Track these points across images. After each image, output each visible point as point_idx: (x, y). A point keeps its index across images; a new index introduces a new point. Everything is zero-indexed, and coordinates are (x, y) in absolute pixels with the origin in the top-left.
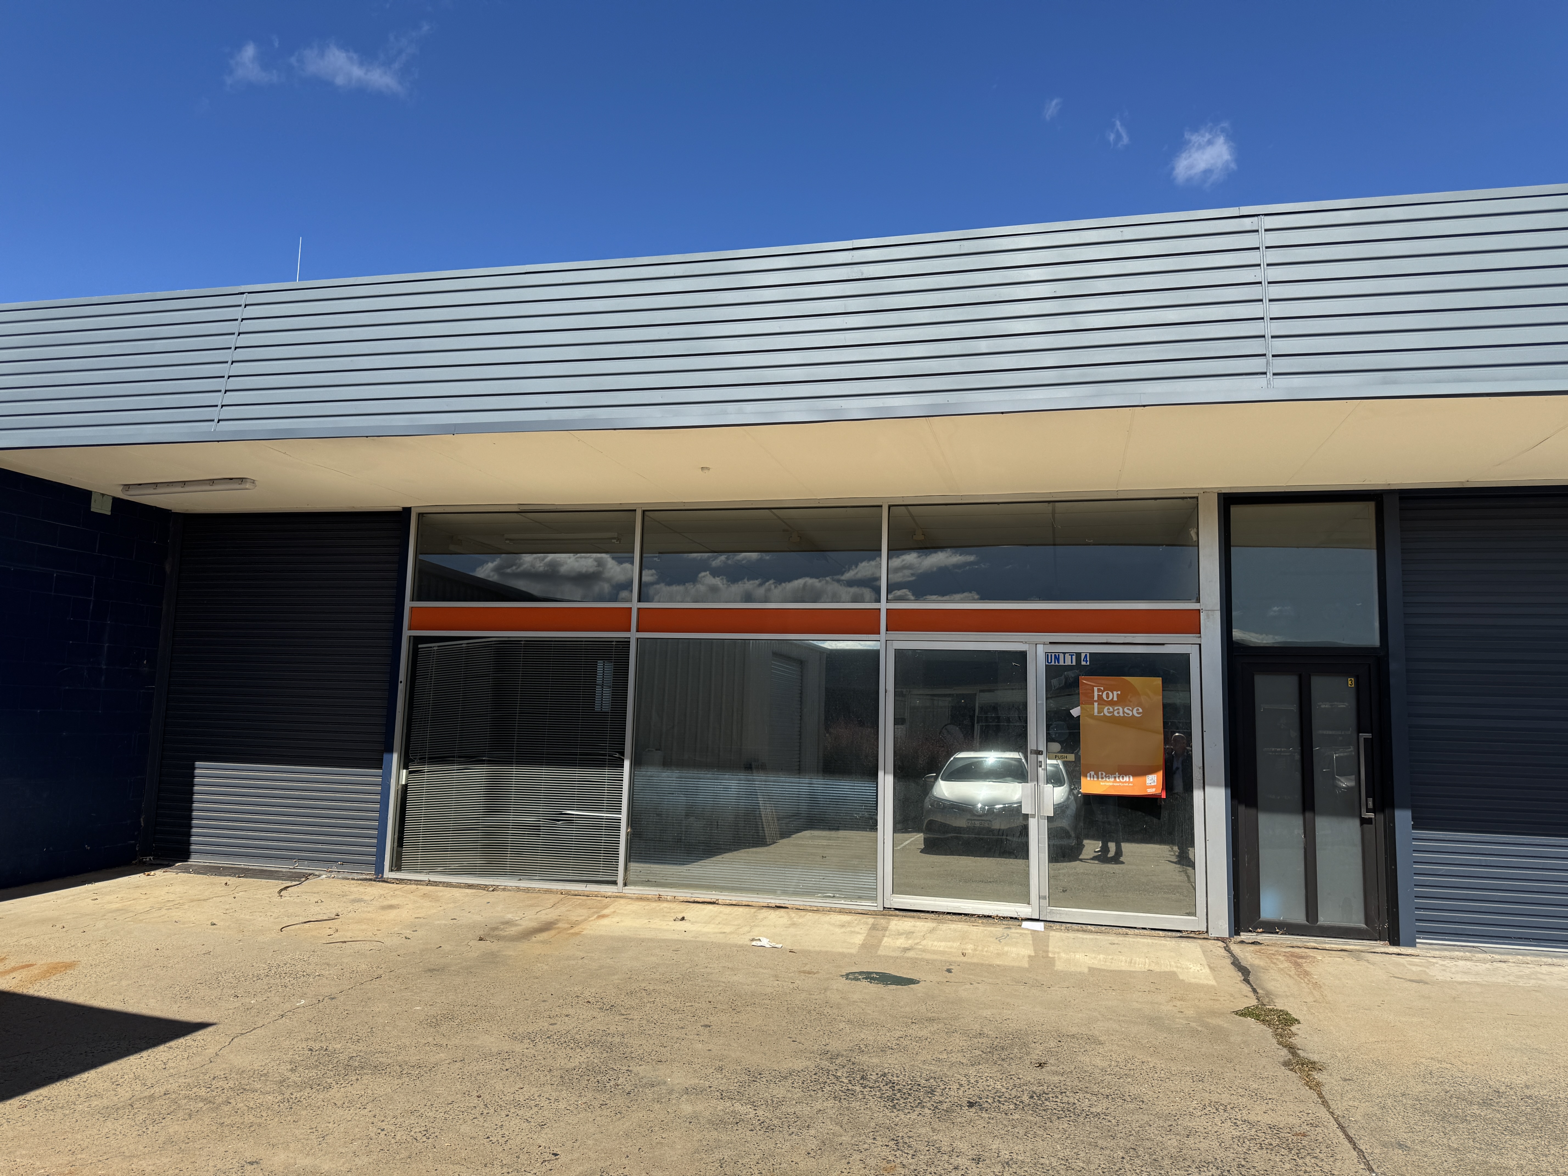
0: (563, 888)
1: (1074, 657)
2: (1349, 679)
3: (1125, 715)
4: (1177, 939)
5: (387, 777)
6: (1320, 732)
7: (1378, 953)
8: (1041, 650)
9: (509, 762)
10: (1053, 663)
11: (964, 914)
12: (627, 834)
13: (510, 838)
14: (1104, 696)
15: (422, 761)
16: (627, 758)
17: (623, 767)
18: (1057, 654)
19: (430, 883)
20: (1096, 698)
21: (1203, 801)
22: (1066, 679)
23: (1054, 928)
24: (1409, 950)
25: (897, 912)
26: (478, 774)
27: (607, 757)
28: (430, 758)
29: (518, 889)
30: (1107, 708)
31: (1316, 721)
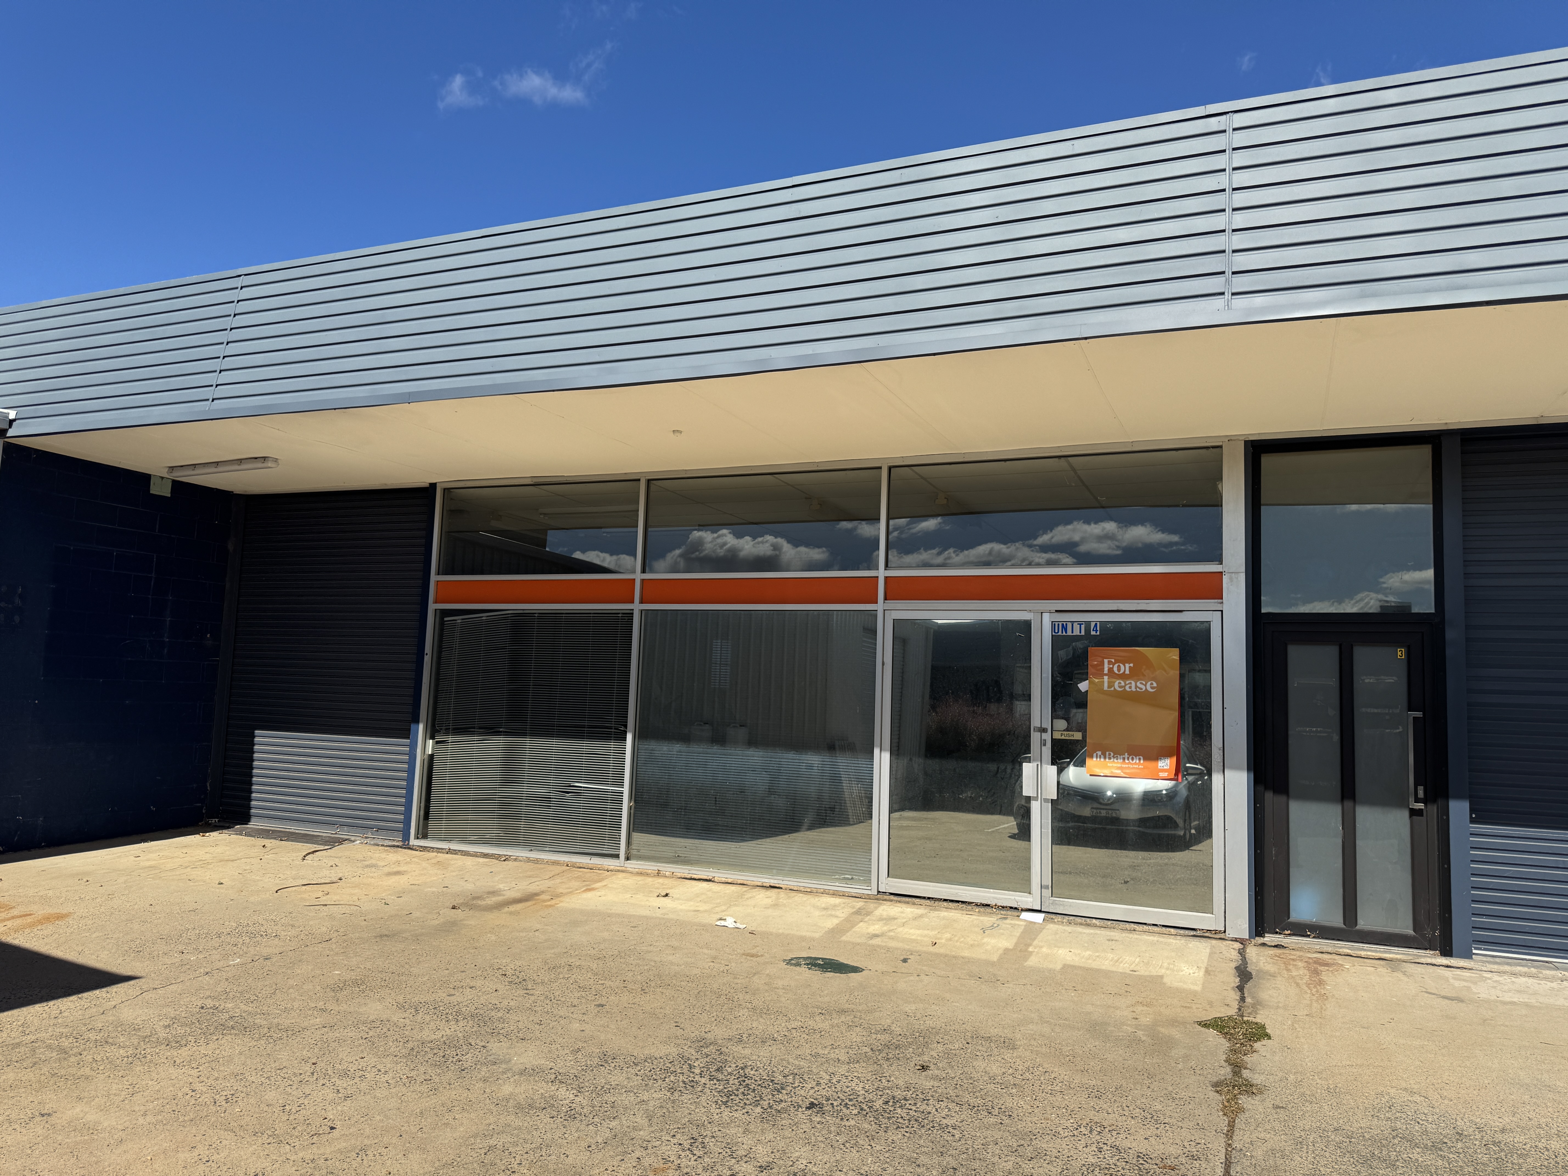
0: (569, 860)
1: (1083, 627)
2: (1399, 650)
3: (1138, 689)
4: (1188, 938)
5: (413, 746)
6: (1364, 710)
7: (1423, 964)
8: (1047, 619)
9: (523, 734)
10: (1060, 633)
11: (962, 902)
12: (630, 808)
13: (524, 809)
14: (1115, 669)
15: (447, 732)
16: (629, 732)
17: (626, 741)
18: (1065, 623)
19: (450, 851)
20: (1106, 671)
21: (1222, 786)
22: (1074, 650)
23: (1056, 921)
24: (1461, 963)
25: (892, 897)
26: (497, 744)
27: (613, 730)
28: (454, 729)
29: (529, 860)
30: (1118, 681)
31: (1359, 699)
